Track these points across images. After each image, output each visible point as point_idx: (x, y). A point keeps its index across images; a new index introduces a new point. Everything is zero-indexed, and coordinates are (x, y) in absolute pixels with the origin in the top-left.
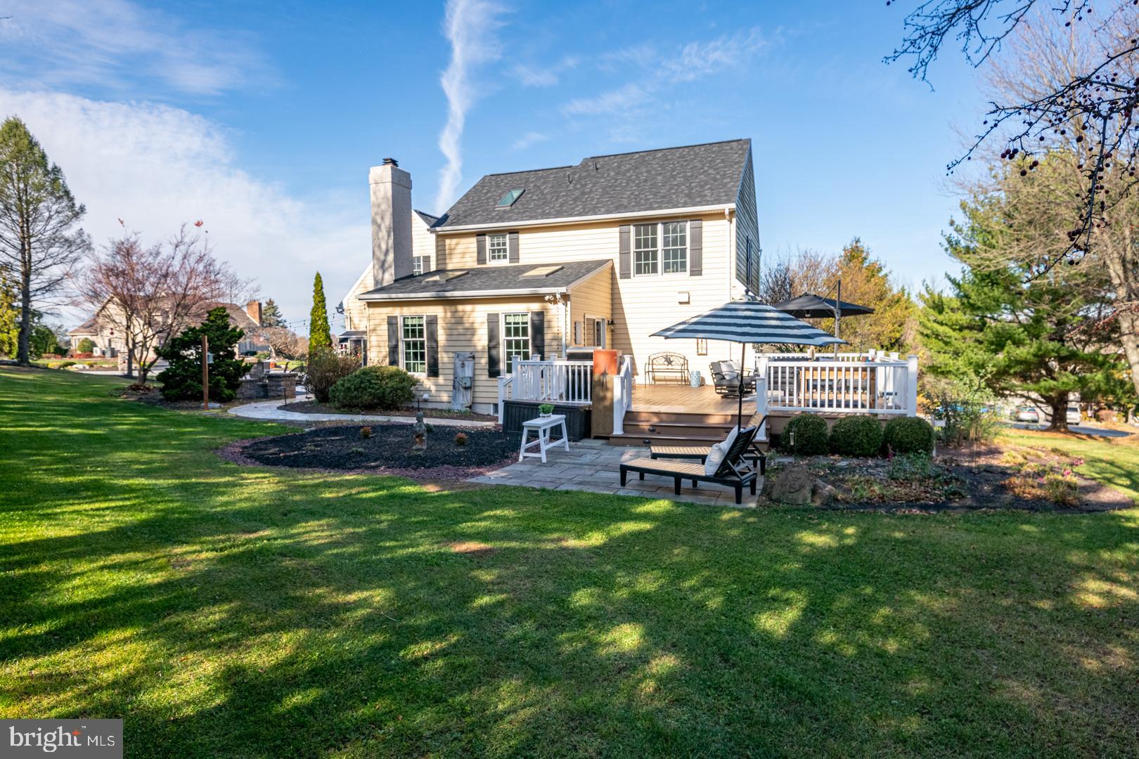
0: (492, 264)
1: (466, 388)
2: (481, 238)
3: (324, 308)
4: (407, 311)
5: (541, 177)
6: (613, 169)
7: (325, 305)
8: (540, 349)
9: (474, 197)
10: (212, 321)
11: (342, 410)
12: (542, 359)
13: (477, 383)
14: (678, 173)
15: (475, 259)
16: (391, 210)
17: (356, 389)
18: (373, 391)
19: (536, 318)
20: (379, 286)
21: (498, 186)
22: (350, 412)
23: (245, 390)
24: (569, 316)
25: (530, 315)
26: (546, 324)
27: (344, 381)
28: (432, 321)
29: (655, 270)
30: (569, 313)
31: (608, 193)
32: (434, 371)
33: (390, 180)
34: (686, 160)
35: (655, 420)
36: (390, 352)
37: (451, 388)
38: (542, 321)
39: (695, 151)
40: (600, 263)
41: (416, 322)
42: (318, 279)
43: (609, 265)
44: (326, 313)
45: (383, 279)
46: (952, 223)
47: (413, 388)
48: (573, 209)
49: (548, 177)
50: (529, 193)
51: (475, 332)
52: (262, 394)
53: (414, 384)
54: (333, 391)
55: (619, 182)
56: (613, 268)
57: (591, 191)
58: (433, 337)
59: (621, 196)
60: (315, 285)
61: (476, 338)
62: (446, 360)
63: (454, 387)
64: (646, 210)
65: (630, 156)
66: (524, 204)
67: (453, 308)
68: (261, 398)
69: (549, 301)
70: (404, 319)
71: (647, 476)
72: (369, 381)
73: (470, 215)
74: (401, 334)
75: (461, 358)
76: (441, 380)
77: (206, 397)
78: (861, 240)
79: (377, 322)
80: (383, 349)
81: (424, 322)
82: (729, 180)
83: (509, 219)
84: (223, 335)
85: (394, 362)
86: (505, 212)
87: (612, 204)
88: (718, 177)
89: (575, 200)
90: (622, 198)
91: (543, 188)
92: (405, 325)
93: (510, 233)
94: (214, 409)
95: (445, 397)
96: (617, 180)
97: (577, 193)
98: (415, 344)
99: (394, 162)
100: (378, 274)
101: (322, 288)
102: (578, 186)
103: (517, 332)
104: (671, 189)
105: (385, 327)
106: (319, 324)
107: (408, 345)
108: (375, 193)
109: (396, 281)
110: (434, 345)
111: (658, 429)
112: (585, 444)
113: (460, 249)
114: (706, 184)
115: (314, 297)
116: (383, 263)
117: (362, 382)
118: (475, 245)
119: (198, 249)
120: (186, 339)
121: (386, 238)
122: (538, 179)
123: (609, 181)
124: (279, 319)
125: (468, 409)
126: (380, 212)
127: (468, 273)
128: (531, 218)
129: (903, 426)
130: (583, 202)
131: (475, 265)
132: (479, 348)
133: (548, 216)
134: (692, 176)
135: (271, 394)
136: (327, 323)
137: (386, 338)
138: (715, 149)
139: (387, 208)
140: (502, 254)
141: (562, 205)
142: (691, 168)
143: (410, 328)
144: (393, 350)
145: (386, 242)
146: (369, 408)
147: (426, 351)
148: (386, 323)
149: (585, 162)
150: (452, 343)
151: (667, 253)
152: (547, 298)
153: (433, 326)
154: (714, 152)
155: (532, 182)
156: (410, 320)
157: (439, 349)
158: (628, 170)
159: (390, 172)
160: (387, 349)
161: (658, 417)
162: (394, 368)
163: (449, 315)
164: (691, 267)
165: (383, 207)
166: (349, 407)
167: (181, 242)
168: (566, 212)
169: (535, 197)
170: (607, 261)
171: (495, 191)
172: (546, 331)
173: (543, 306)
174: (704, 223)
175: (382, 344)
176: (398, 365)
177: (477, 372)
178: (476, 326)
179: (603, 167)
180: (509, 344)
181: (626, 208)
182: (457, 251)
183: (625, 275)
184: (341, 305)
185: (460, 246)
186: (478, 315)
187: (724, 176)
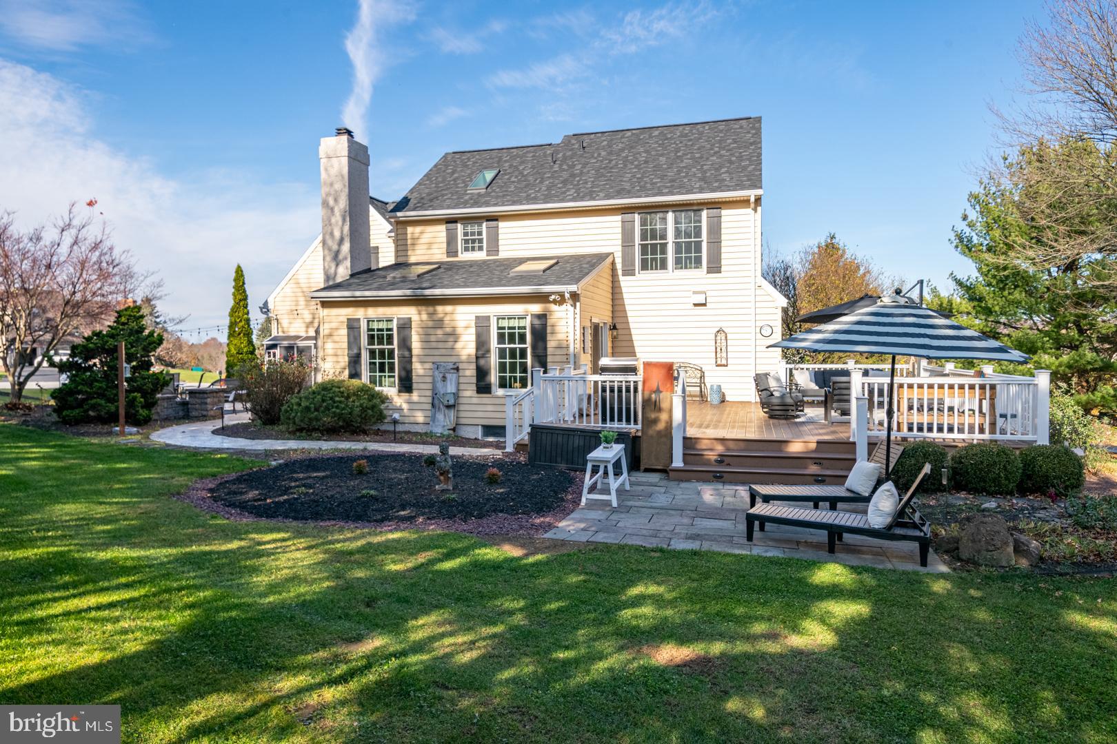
0: (465, 256)
1: (448, 407)
2: (451, 226)
3: (246, 307)
4: (372, 312)
5: (517, 155)
6: (603, 148)
7: (247, 305)
8: (542, 361)
9: (437, 178)
10: (123, 324)
11: (298, 434)
12: (545, 372)
13: (462, 400)
14: (684, 155)
15: (444, 250)
16: (347, 190)
17: (317, 410)
18: (338, 411)
19: (537, 322)
20: (331, 283)
21: (465, 166)
22: (309, 437)
23: (161, 409)
24: (578, 320)
25: (529, 318)
26: (549, 329)
27: (300, 399)
28: (405, 326)
29: (664, 266)
30: (578, 316)
31: (603, 175)
32: (406, 385)
33: (346, 153)
34: (690, 140)
35: (720, 448)
36: (350, 363)
37: (429, 407)
38: (544, 326)
39: (698, 130)
40: (601, 258)
41: (383, 325)
42: (239, 274)
43: (610, 260)
44: (248, 313)
45: (336, 274)
46: (965, 218)
47: (383, 407)
48: (564, 193)
49: (524, 155)
50: (505, 174)
51: (458, 338)
52: (181, 414)
53: (383, 402)
54: (286, 411)
55: (614, 162)
56: (613, 263)
57: (582, 173)
58: (405, 344)
59: (621, 179)
60: (235, 280)
61: (459, 345)
62: (421, 372)
63: (433, 405)
64: (654, 195)
65: (621, 134)
66: (502, 187)
67: (431, 309)
68: (180, 419)
69: (555, 302)
70: (368, 321)
71: (768, 526)
72: (331, 398)
73: (437, 198)
74: (364, 340)
75: (442, 369)
76: (415, 396)
77: (122, 419)
78: (836, 236)
79: (334, 325)
80: (340, 359)
81: (394, 325)
82: (748, 163)
83: (487, 204)
84: (138, 340)
85: (355, 375)
86: (479, 195)
87: (612, 187)
88: (734, 159)
89: (565, 182)
90: (621, 181)
91: (521, 168)
92: (369, 330)
93: (487, 220)
94: (131, 434)
95: (420, 417)
96: (611, 161)
97: (565, 175)
98: (382, 352)
99: (349, 133)
100: (330, 267)
101: (244, 283)
102: (565, 167)
103: (512, 338)
104: (679, 172)
105: (344, 332)
106: (239, 325)
107: (372, 353)
108: (326, 170)
109: (352, 276)
110: (406, 353)
111: (727, 460)
112: (641, 479)
113: (425, 238)
114: (721, 167)
115: (234, 294)
116: (337, 253)
117: (323, 401)
118: (444, 234)
119: (92, 234)
120: (91, 345)
121: (340, 223)
122: (513, 158)
123: (602, 161)
124: (158, 320)
125: (451, 432)
126: (333, 192)
127: (439, 268)
128: (514, 203)
129: (1048, 457)
130: (575, 185)
131: (445, 259)
132: (464, 358)
133: (534, 200)
134: (701, 157)
135: (194, 413)
136: (249, 326)
137: (345, 345)
138: (721, 127)
139: (342, 187)
140: (477, 245)
141: (549, 188)
142: (699, 149)
143: (376, 333)
144: (355, 361)
145: (341, 228)
146: (332, 432)
147: (396, 361)
148: (345, 327)
149: (568, 140)
150: (427, 352)
151: (678, 246)
152: (553, 297)
153: (406, 331)
154: (721, 131)
155: (506, 161)
156: (376, 323)
157: (414, 359)
158: (622, 150)
159: (346, 145)
160: (347, 359)
161: (723, 445)
162: (355, 382)
163: (425, 317)
164: (709, 262)
165: (338, 186)
166: (305, 430)
167: (69, 225)
168: (557, 196)
169: (513, 179)
170: (608, 255)
171: (461, 171)
172: (549, 337)
173: (546, 308)
174: (724, 212)
175: (340, 352)
176: (361, 379)
177: (462, 387)
178: (459, 331)
179: (590, 145)
180: (502, 353)
181: (629, 194)
182: (422, 241)
183: (629, 272)
184: (266, 304)
185: (425, 235)
186: (463, 318)
187: (740, 158)
